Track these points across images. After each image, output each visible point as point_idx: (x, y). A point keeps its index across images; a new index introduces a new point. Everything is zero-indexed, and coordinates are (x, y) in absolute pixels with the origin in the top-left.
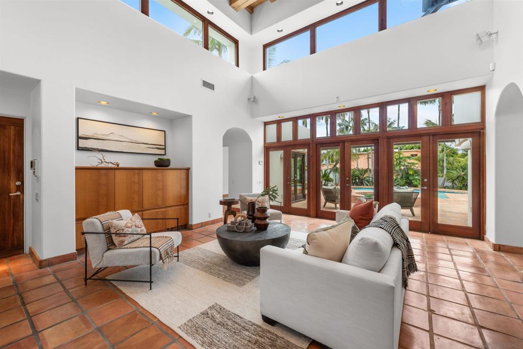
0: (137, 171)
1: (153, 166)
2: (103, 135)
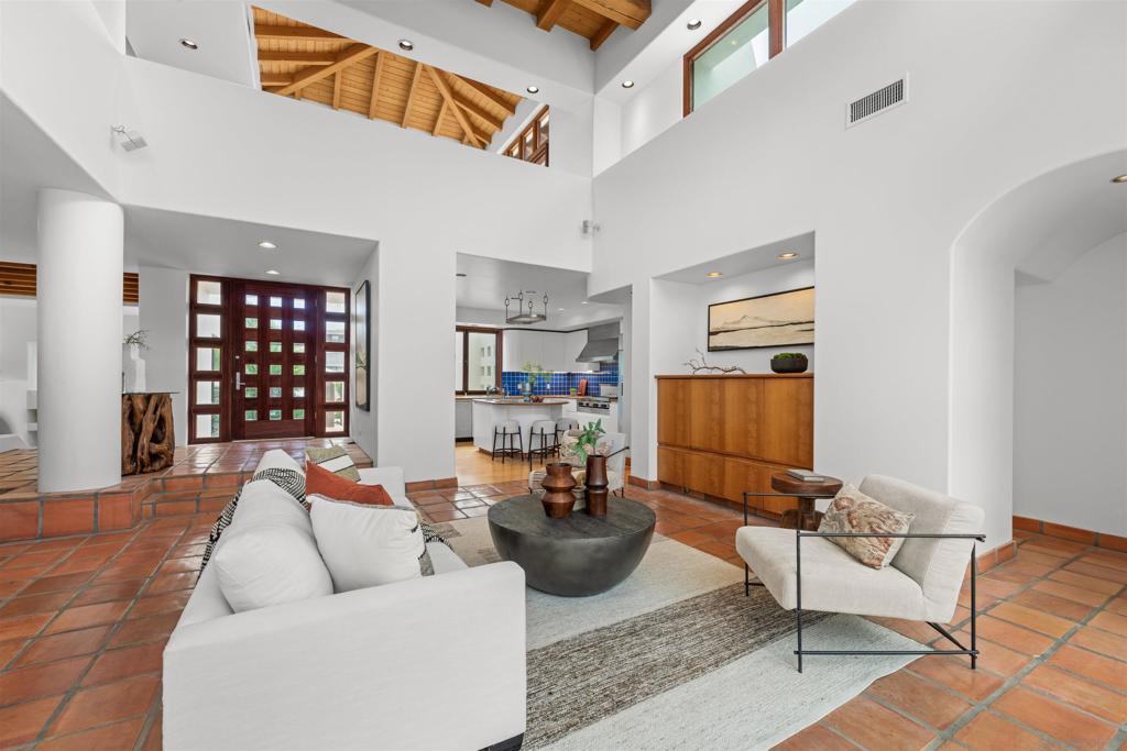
0: (717, 381)
1: (769, 371)
2: (734, 323)
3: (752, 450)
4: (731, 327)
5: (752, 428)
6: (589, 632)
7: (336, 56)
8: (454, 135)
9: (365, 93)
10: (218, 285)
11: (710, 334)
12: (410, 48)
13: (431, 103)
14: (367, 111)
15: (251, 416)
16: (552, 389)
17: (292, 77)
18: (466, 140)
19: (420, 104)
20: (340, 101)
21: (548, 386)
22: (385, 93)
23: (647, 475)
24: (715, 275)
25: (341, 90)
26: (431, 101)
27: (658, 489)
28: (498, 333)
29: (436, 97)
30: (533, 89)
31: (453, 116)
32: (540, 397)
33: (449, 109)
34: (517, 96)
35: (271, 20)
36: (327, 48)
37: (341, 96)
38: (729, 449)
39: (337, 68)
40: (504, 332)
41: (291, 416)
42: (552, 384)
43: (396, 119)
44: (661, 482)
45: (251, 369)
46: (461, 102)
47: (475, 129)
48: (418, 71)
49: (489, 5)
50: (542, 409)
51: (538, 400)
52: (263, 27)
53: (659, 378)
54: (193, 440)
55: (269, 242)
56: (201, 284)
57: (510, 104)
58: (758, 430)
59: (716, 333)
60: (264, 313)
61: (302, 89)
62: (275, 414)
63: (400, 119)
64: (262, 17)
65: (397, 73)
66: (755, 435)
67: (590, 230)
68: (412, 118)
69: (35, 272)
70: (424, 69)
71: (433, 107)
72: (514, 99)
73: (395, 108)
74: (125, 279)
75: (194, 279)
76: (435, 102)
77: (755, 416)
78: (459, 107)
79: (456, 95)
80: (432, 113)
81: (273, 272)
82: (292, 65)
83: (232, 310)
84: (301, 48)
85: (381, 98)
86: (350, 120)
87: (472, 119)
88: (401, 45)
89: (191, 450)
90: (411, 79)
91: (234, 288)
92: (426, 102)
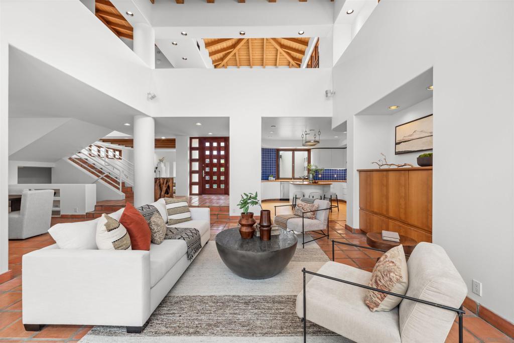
2: (409, 136)
3: (403, 217)
4: (407, 139)
5: (402, 202)
6: (229, 296)
7: (234, 46)
8: (286, 64)
9: (248, 57)
10: (197, 140)
11: (396, 144)
12: (244, 34)
13: (274, 52)
14: (249, 64)
15: (207, 186)
16: (337, 177)
17: (222, 59)
18: (291, 64)
19: (269, 55)
20: (240, 63)
21: (335, 176)
22: (269, 54)
23: (352, 224)
24: (393, 108)
25: (239, 59)
26: (273, 52)
27: (358, 234)
28: (309, 151)
29: (275, 50)
30: (301, 32)
31: (283, 56)
32: (317, 181)
33: (280, 53)
34: (307, 38)
35: (210, 41)
36: (231, 44)
37: (240, 61)
38: (391, 214)
39: (235, 50)
40: (312, 150)
41: (220, 187)
42: (337, 175)
43: (261, 64)
44: (361, 230)
45: (207, 169)
46: (285, 48)
47: (294, 59)
48: (265, 41)
49: (244, 2)
50: (317, 187)
51: (315, 183)
52: (208, 44)
53: (360, 171)
54: (191, 194)
55: (199, 123)
56: (193, 140)
57: (305, 43)
58: (405, 204)
59: (399, 143)
60: (219, 149)
61: (227, 62)
62: (215, 186)
63: (262, 64)
64: (207, 41)
65: (258, 44)
66: (403, 207)
67: (329, 95)
68: (267, 62)
69: (133, 141)
70: (267, 39)
71: (274, 54)
72: (306, 39)
73: (259, 60)
74: (155, 141)
75: (191, 139)
76: (275, 52)
77: (403, 195)
78: (285, 51)
79: (282, 46)
80: (274, 57)
81: (210, 134)
82: (221, 55)
83: (201, 149)
84: (222, 47)
85: (253, 57)
86: (244, 69)
87: (292, 55)
88: (241, 33)
89: (191, 198)
90: (263, 45)
91: (202, 140)
92: (272, 53)
